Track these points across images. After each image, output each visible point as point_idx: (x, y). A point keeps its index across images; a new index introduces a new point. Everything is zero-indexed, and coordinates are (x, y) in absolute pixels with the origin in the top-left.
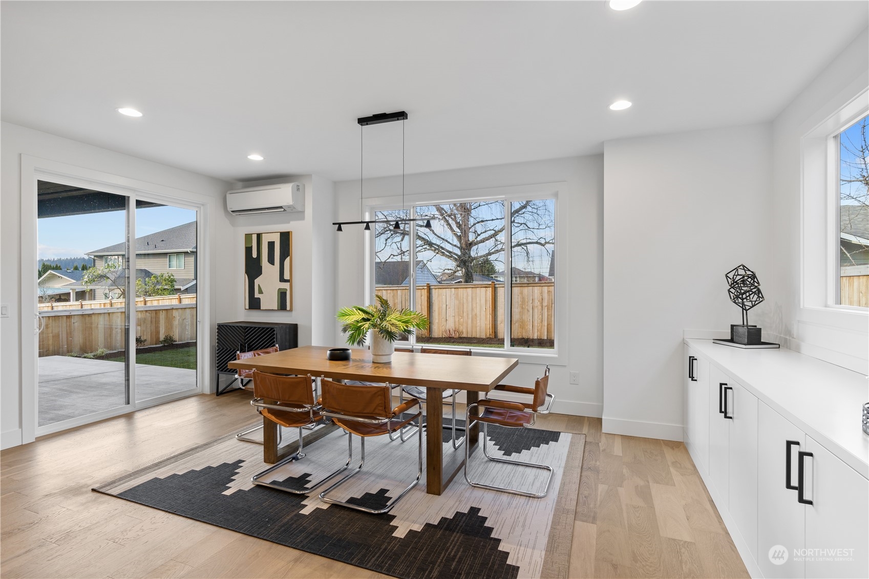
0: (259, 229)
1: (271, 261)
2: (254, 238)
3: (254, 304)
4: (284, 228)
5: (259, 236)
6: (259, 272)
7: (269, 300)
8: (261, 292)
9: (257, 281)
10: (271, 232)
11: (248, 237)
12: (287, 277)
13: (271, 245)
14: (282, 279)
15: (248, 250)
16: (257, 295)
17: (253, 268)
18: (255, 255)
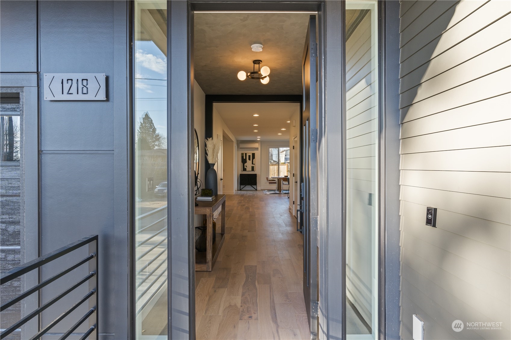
0: (246, 152)
1: (249, 159)
2: (244, 154)
3: (245, 169)
4: (253, 152)
5: (246, 154)
6: (246, 162)
7: (249, 168)
8: (246, 167)
9: (245, 164)
10: (250, 153)
11: (242, 154)
12: (254, 163)
13: (249, 156)
14: (253, 164)
15: (242, 157)
16: (245, 167)
17: (244, 161)
18: (244, 158)
